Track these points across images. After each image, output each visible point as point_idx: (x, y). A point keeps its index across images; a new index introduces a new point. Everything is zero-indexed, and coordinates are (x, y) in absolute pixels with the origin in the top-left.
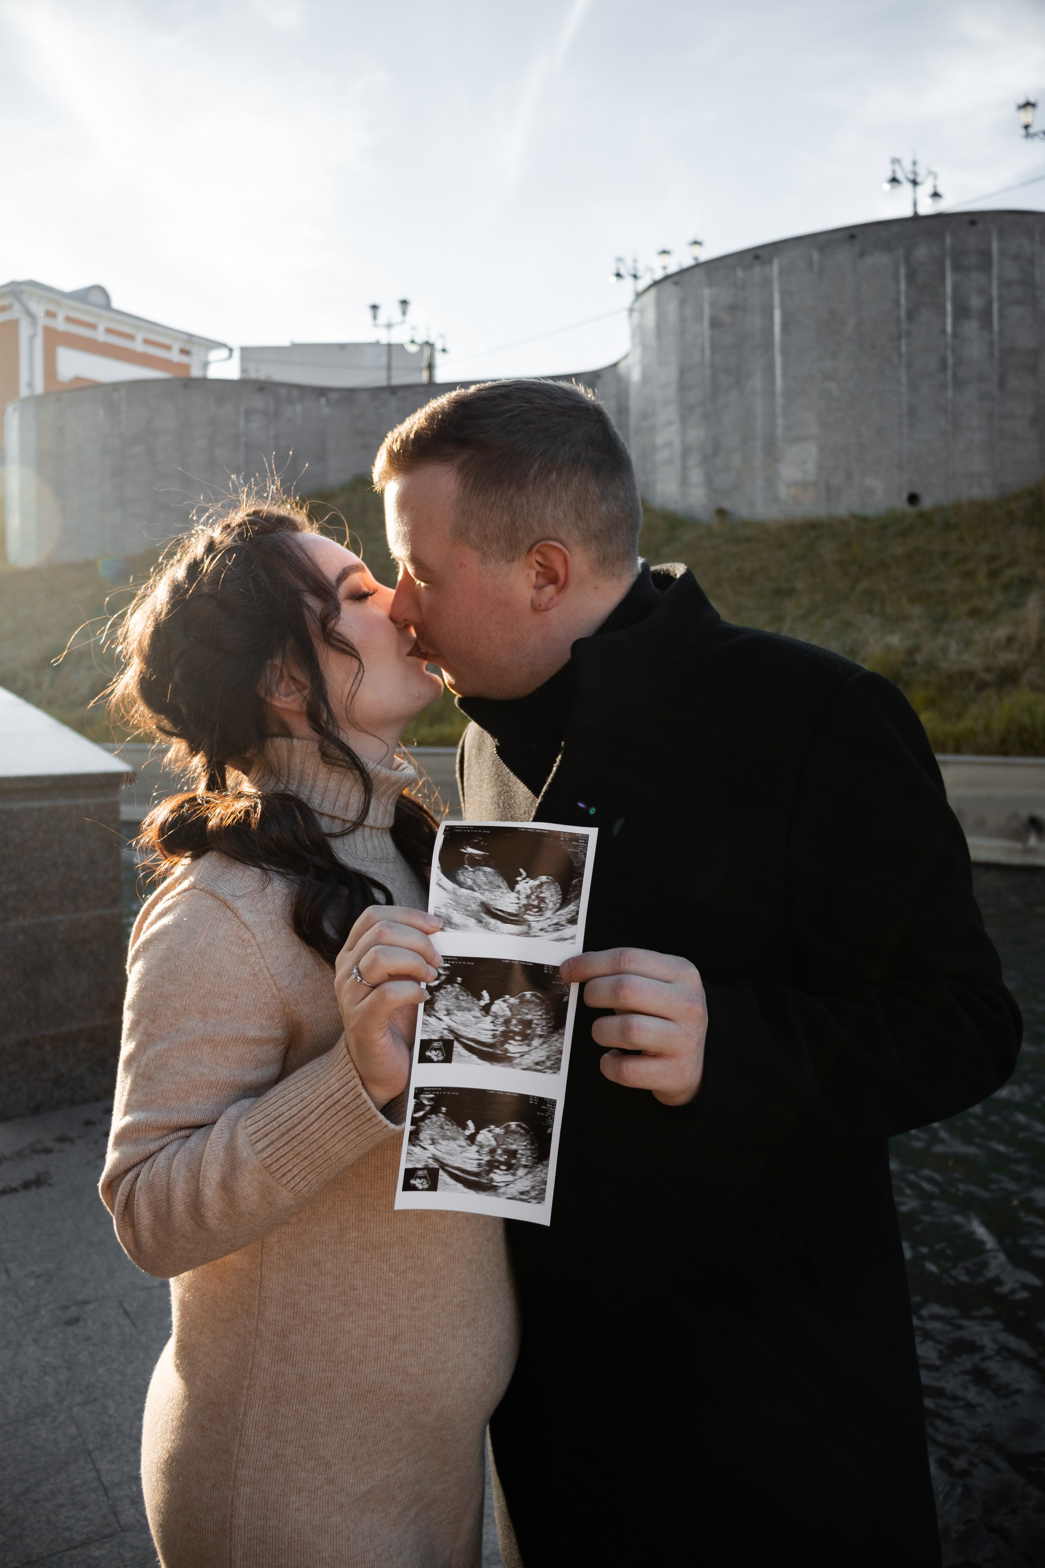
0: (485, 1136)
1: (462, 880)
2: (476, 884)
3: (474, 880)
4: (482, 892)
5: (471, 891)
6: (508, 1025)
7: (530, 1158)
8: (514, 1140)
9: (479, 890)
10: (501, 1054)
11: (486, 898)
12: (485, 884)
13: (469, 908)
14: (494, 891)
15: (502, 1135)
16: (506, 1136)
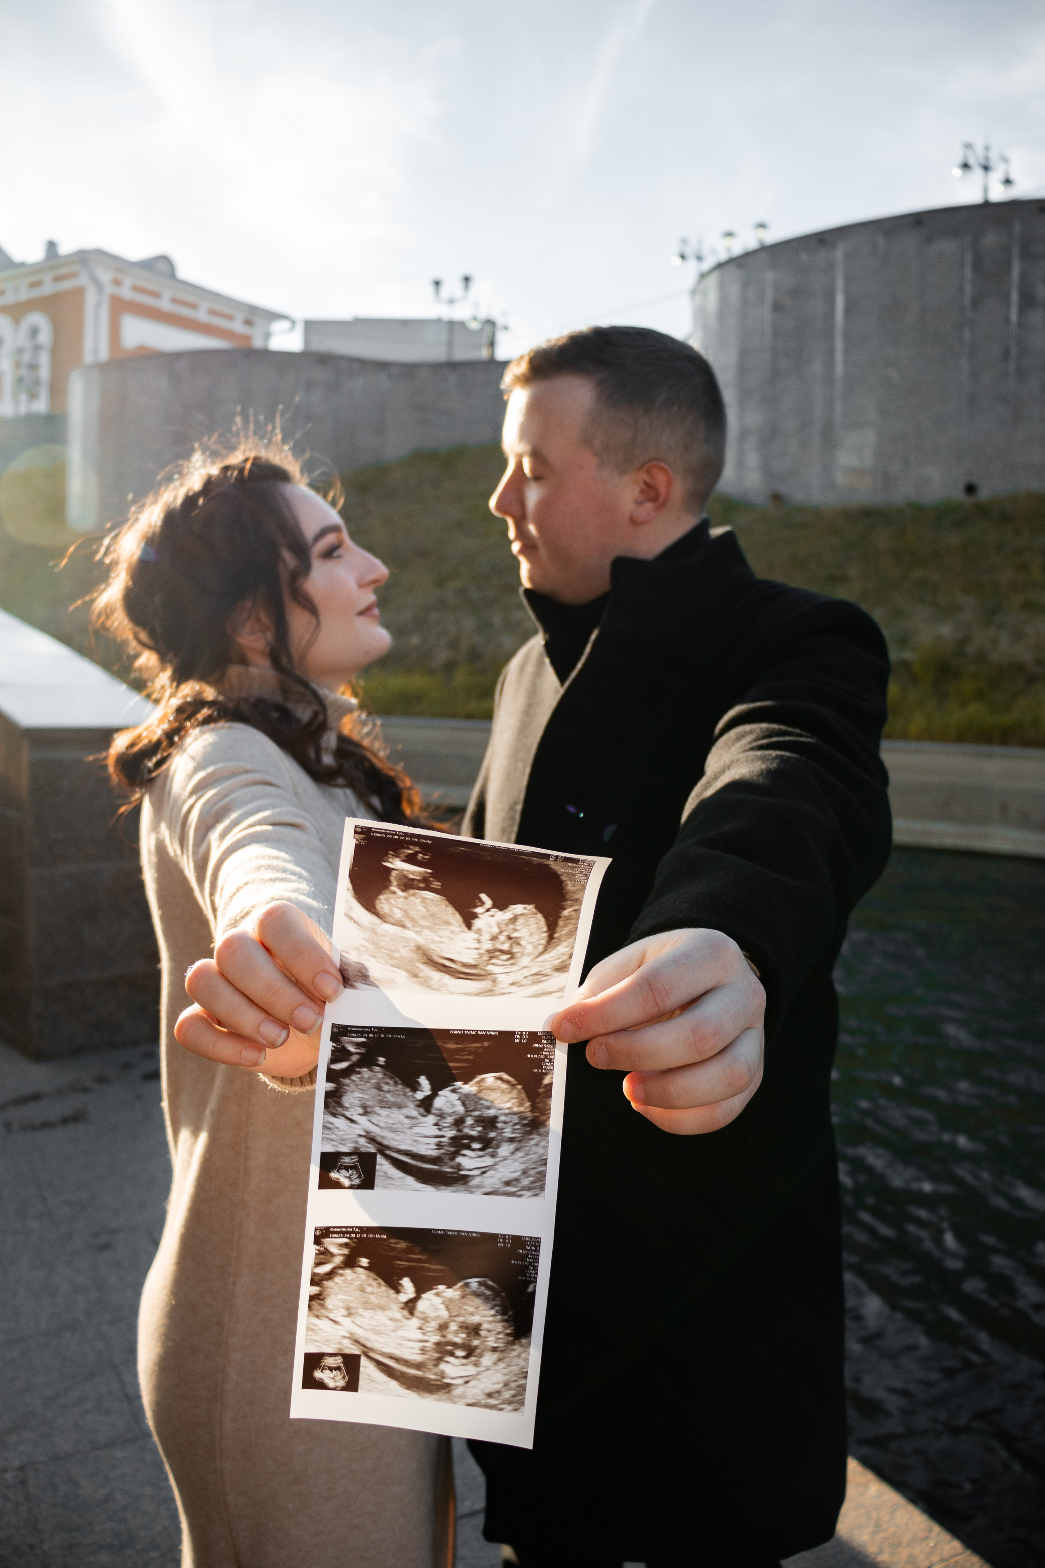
0: (431, 1303)
1: (387, 911)
2: (408, 917)
3: (406, 911)
4: (418, 929)
5: (400, 929)
6: (460, 1127)
8: (476, 1308)
9: (414, 926)
10: (451, 1173)
11: (425, 939)
12: (424, 917)
13: (397, 955)
14: (438, 929)
15: (456, 1300)
16: (462, 1299)
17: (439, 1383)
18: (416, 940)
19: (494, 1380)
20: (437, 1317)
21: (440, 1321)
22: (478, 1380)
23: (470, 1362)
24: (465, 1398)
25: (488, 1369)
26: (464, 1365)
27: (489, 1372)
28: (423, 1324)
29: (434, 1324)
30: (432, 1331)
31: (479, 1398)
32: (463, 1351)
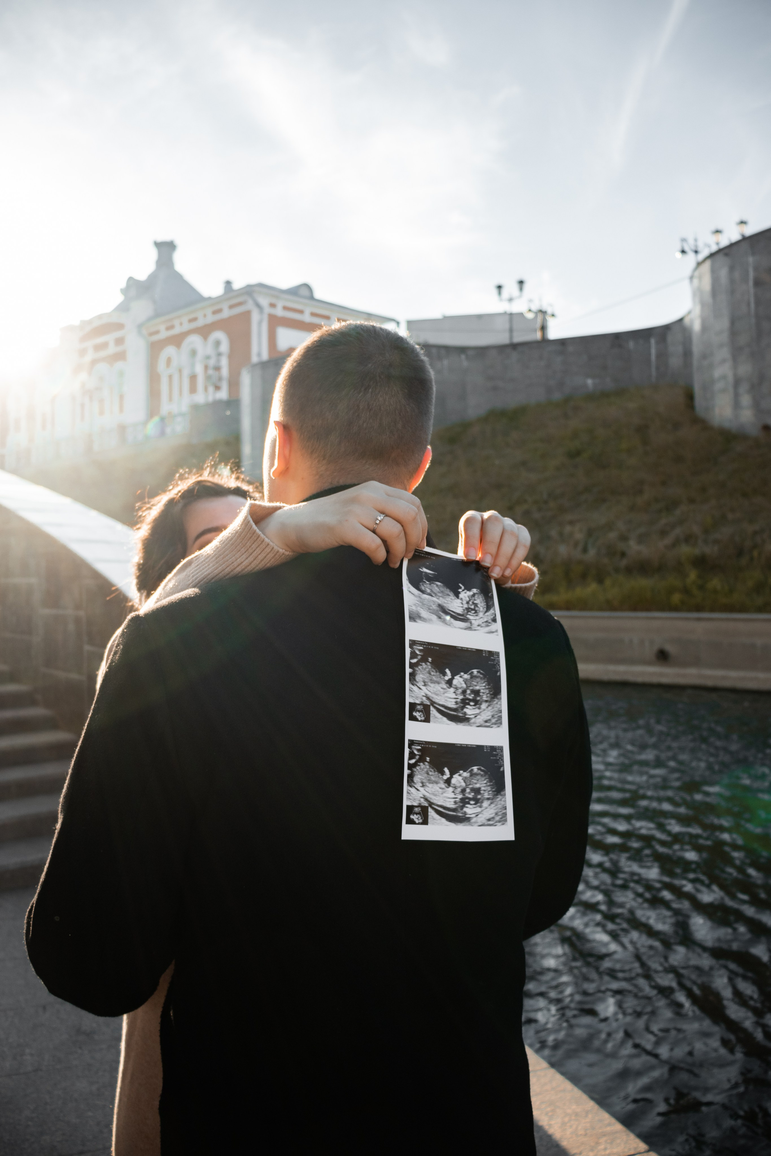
0: (457, 780)
3: (431, 590)
6: (465, 695)
7: (490, 792)
8: (478, 780)
10: (462, 716)
14: (446, 597)
15: (468, 777)
16: (471, 778)
17: (464, 817)
18: (438, 602)
19: (490, 813)
20: (460, 786)
21: (462, 788)
22: (482, 814)
23: (478, 806)
24: (477, 823)
25: (486, 808)
26: (474, 808)
27: (487, 809)
28: (455, 790)
29: (459, 790)
30: (459, 793)
31: (484, 822)
32: (474, 801)
